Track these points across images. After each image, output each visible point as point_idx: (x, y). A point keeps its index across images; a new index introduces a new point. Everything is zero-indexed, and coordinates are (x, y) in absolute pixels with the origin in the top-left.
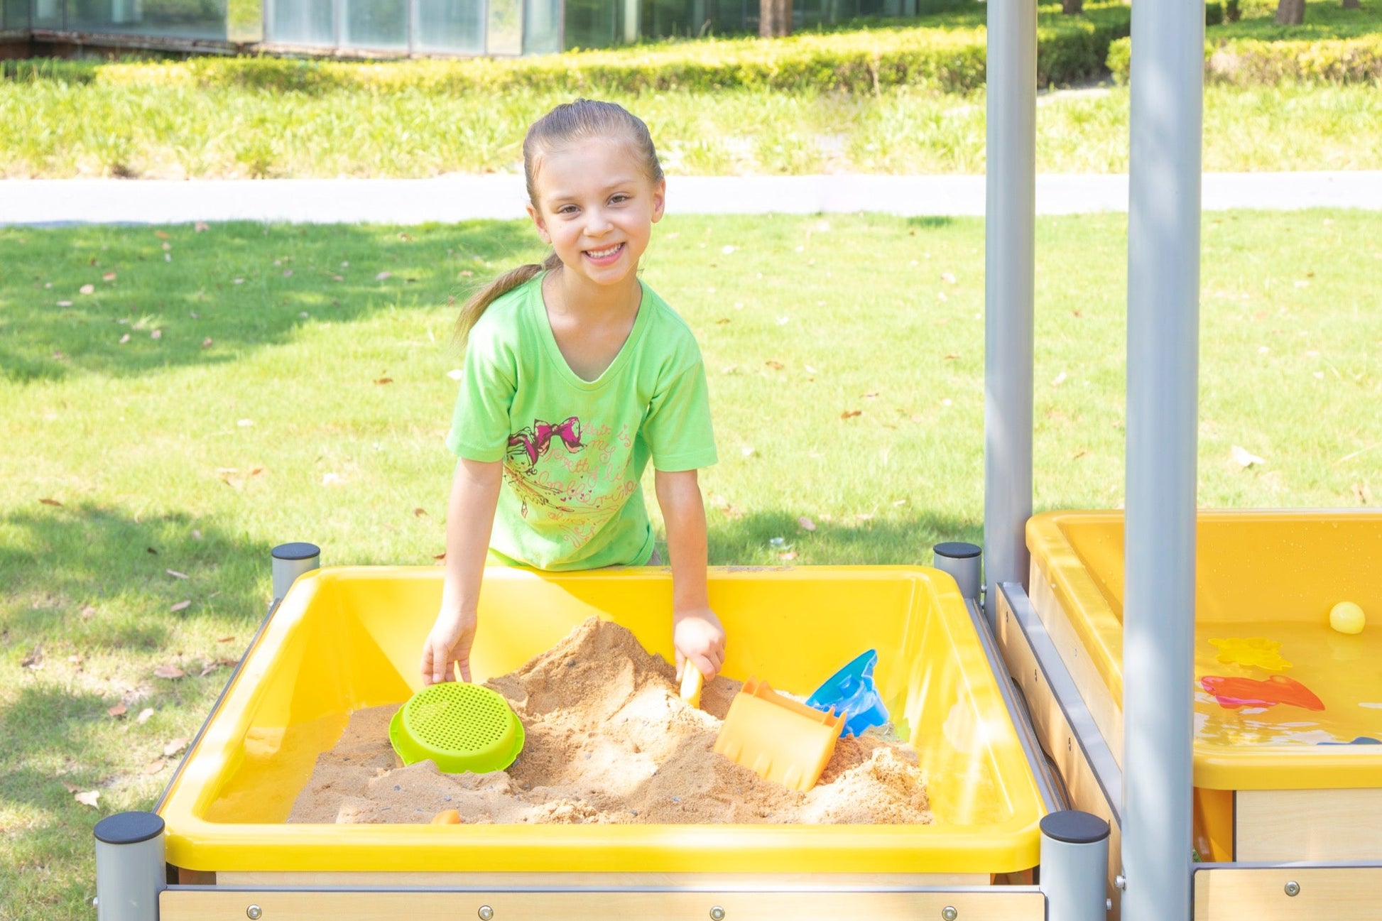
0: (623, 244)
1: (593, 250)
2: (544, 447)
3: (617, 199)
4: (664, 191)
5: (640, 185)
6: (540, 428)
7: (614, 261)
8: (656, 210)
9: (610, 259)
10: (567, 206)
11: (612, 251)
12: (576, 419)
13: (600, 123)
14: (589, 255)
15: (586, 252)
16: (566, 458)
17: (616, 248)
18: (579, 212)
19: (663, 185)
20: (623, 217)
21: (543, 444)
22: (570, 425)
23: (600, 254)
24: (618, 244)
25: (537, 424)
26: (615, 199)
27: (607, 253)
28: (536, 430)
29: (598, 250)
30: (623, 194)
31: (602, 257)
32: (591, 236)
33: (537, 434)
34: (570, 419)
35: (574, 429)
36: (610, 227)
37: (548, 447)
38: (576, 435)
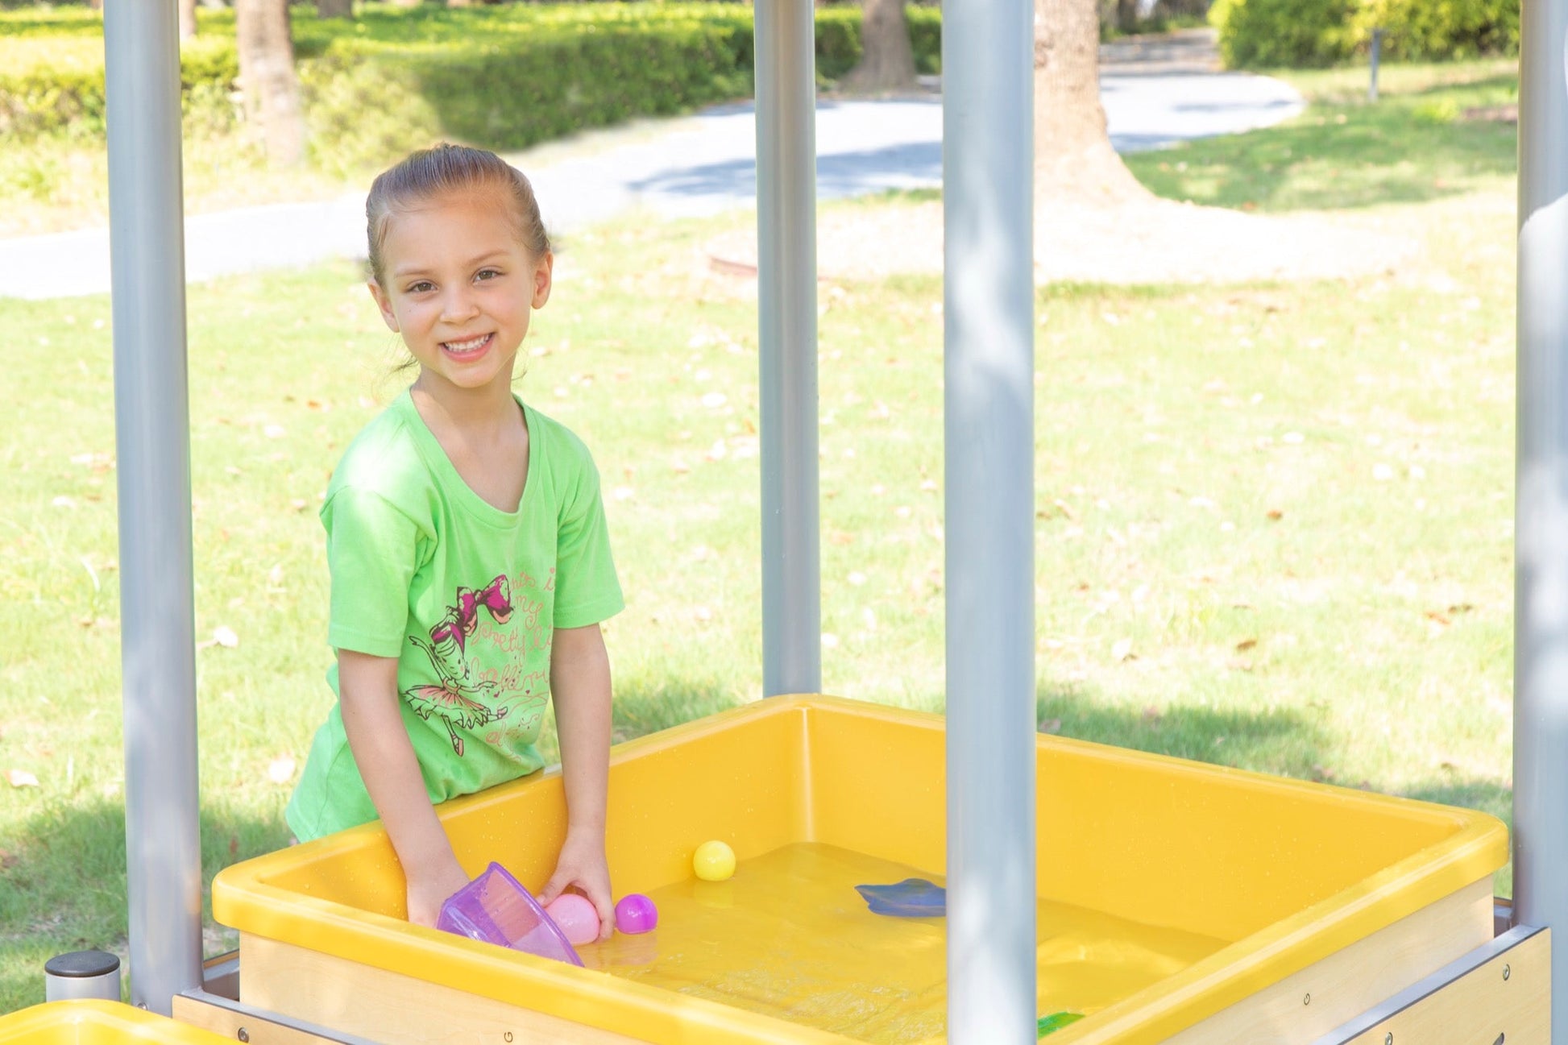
0: (491, 335)
1: (452, 342)
2: (471, 623)
3: (487, 274)
4: (550, 267)
5: (517, 258)
6: (465, 597)
7: (480, 357)
8: (539, 292)
9: (474, 355)
10: (420, 282)
11: (477, 343)
12: (503, 577)
13: (466, 175)
14: (447, 348)
15: (443, 345)
16: (496, 634)
17: (482, 340)
18: (435, 292)
19: (549, 260)
20: (492, 299)
21: (470, 619)
22: (498, 587)
23: (461, 347)
24: (485, 335)
25: (462, 594)
26: (484, 274)
27: (471, 345)
28: (461, 601)
29: (458, 341)
30: (495, 269)
31: (464, 351)
32: (449, 323)
33: (462, 607)
34: (496, 579)
35: (503, 591)
36: (475, 312)
37: (476, 624)
38: (506, 598)
